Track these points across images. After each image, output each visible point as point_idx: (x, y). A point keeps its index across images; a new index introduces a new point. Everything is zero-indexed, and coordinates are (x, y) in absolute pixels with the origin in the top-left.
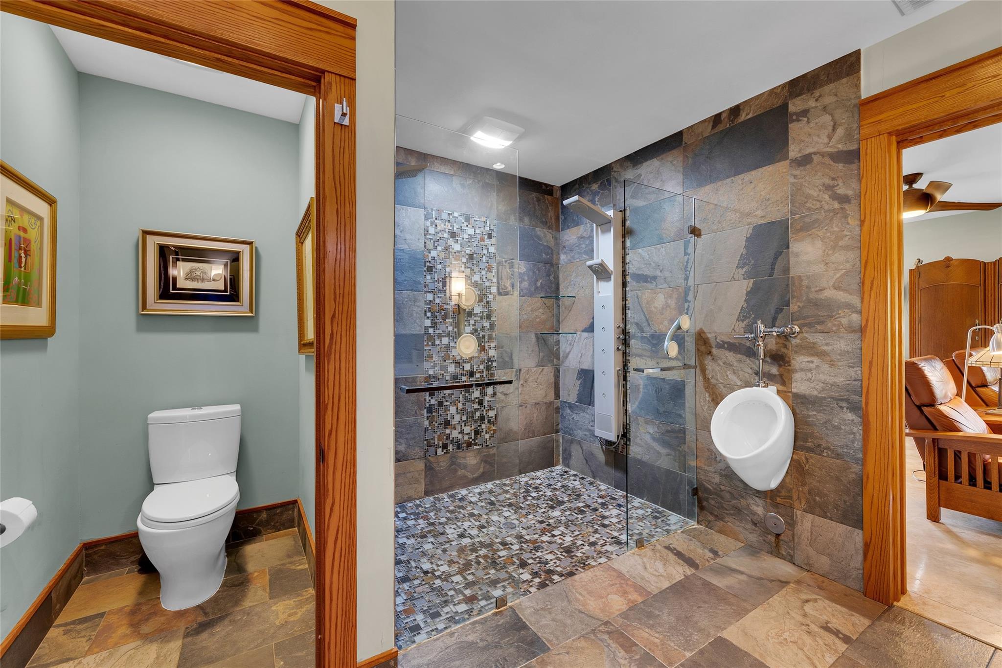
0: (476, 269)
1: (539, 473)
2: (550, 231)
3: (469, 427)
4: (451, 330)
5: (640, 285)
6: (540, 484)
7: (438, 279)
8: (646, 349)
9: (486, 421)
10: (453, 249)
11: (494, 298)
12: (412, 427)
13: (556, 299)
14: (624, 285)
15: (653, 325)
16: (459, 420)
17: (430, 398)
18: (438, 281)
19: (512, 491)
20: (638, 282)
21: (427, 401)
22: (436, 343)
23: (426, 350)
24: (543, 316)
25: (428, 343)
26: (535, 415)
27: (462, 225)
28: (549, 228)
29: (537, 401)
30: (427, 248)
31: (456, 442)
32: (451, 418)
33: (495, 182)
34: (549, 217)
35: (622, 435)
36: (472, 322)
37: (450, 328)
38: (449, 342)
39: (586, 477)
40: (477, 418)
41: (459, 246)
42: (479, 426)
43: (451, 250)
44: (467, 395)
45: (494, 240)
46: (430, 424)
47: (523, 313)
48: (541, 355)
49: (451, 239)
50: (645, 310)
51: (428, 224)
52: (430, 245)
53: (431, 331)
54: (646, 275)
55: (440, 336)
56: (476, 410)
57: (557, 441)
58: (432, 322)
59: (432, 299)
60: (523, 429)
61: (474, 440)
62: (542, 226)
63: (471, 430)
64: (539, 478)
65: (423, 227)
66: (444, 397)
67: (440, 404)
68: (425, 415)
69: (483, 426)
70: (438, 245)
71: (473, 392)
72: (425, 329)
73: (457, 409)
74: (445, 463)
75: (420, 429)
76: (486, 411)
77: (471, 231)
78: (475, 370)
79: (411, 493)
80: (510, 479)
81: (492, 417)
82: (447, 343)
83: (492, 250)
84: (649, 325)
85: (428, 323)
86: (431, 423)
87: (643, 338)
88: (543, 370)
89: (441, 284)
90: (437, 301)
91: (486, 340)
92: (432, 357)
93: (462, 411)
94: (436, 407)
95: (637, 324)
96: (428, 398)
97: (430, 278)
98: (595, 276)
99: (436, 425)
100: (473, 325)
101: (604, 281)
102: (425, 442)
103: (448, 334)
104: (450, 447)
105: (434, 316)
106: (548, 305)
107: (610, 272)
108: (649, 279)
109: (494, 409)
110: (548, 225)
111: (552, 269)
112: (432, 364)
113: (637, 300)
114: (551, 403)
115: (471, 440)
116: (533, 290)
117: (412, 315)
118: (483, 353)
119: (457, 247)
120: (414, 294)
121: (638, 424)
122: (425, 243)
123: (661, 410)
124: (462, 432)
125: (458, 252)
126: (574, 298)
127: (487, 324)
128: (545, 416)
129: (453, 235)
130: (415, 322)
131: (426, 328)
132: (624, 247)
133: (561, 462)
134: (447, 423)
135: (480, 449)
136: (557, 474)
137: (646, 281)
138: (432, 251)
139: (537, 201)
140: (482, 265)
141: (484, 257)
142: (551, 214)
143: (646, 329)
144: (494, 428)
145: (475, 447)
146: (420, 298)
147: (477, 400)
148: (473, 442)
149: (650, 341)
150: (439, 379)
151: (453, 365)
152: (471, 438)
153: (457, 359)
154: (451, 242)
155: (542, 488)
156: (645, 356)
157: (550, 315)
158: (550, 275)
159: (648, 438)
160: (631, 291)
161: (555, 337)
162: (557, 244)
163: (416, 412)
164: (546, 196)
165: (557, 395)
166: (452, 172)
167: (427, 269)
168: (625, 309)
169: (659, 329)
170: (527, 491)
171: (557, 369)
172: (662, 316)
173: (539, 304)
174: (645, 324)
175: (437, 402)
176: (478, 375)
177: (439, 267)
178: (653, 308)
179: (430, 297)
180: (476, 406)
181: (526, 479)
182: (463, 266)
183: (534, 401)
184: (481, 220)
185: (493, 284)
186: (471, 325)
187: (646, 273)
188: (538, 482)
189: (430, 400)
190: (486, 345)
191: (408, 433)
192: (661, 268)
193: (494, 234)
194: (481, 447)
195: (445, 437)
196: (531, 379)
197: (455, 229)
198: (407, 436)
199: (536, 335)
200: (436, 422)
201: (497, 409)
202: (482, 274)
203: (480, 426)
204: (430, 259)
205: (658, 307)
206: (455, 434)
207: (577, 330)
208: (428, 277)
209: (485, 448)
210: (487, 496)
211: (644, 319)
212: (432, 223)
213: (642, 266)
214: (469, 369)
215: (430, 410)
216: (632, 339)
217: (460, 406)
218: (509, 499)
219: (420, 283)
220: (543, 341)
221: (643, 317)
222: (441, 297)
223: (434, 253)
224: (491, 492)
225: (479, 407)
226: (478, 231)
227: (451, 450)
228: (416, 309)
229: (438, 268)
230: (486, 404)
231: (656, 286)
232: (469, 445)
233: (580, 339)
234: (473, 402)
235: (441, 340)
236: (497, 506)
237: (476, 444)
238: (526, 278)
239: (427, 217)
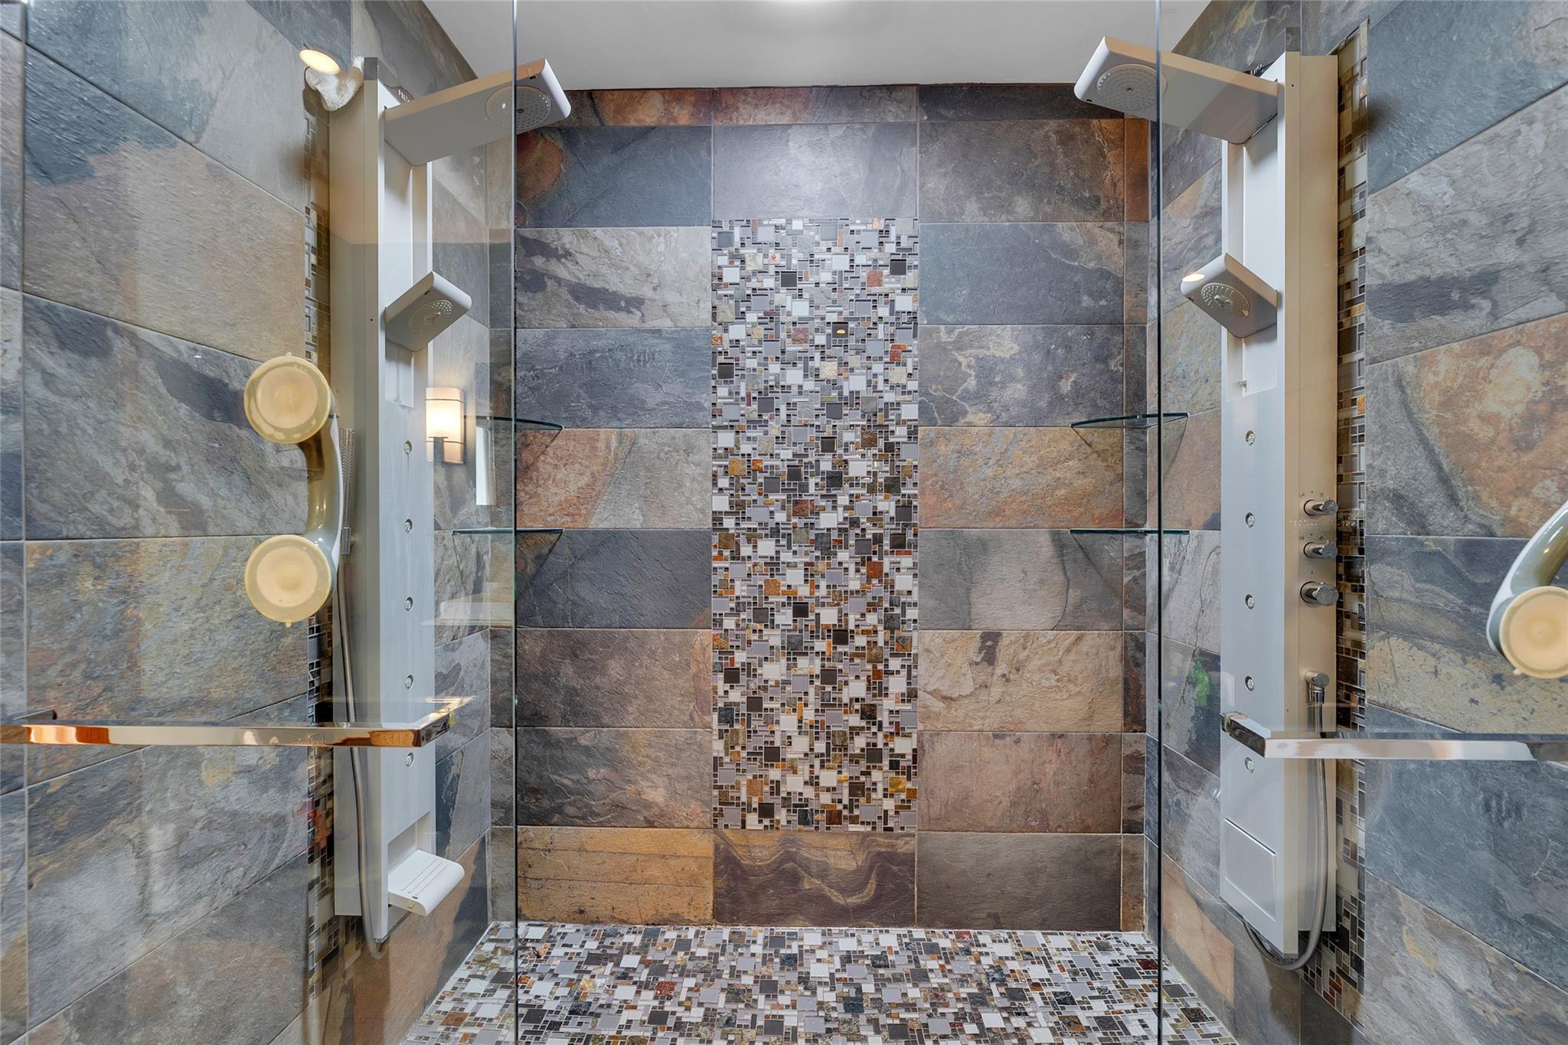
0: (854, 360)
1: (1059, 941)
2: (1109, 224)
3: (835, 773)
4: (784, 520)
5: (1410, 329)
6: (1036, 986)
7: (748, 395)
8: (1434, 609)
9: (886, 763)
10: (789, 314)
11: (912, 434)
12: (681, 750)
13: (1133, 428)
14: (1346, 341)
15: (1476, 498)
16: (807, 750)
17: (727, 687)
18: (749, 399)
19: (936, 980)
20: (1403, 316)
21: (721, 693)
22: (742, 554)
23: (715, 569)
24: (1080, 482)
25: (721, 553)
26: (1050, 769)
27: (815, 250)
28: (1106, 215)
29: (1058, 728)
30: (719, 319)
31: (795, 806)
32: (783, 743)
33: (918, 117)
34: (1107, 181)
35: (1324, 936)
36: (843, 500)
37: (781, 517)
38: (778, 552)
39: (1208, 1012)
40: (858, 751)
41: (807, 304)
42: (863, 773)
43: (782, 318)
44: (829, 688)
45: (911, 278)
46: (726, 749)
47: (1008, 473)
48: (1074, 595)
49: (783, 290)
50: (1432, 433)
51: (723, 260)
52: (727, 312)
53: (729, 523)
54: (1441, 279)
55: (752, 537)
56: (855, 731)
57: (1134, 857)
58: (730, 502)
59: (731, 444)
60: (1006, 803)
61: (850, 807)
62: (1082, 213)
63: (839, 782)
64: (1046, 961)
65: (708, 271)
66: (765, 689)
67: (755, 704)
68: (715, 725)
69: (876, 776)
70: (749, 308)
71: (846, 683)
72: (714, 519)
73: (800, 721)
74: (766, 853)
75: (702, 758)
76: (886, 736)
77: (841, 263)
78: (851, 626)
79: (679, 905)
80: (959, 936)
81: (903, 756)
82: (774, 554)
83: (905, 303)
84: (1453, 499)
85: (721, 503)
86: (729, 747)
87: (1422, 559)
88: (1079, 639)
89: (755, 406)
90: (746, 448)
91: (887, 548)
92: (732, 587)
93: (815, 730)
94: (743, 710)
95: (1398, 499)
96: (722, 686)
97: (726, 394)
98: (1224, 331)
99: (744, 754)
100: (846, 508)
101: (1260, 341)
102: (716, 793)
103: (775, 532)
104: (781, 815)
105: (737, 487)
106: (1100, 447)
107: (1273, 301)
108: (1455, 296)
109: (909, 736)
110: (1103, 206)
111: (1117, 339)
112: (733, 605)
113: (1395, 395)
114: (1108, 741)
115: (840, 807)
116: (1043, 404)
117: (680, 485)
118: (875, 581)
119: (799, 309)
120: (685, 436)
121: (1399, 920)
122: (714, 307)
123: (1517, 904)
124: (813, 782)
125: (804, 320)
126: (1183, 420)
127: (887, 506)
128: (1087, 776)
129: (789, 279)
130: (689, 501)
131: (717, 518)
132: (1344, 193)
133: (1146, 923)
134: (772, 755)
135: (866, 835)
136: (1115, 964)
137: (1442, 305)
138: (731, 327)
139: (1062, 143)
140: (874, 348)
141: (881, 326)
142: (1115, 171)
143: (1442, 518)
144: (909, 785)
145: (853, 828)
146: (702, 442)
147: (857, 706)
148: (845, 813)
149: (1458, 573)
150: (749, 642)
151: (790, 611)
152: (840, 801)
153: (800, 594)
154: (784, 297)
155: (1036, 1006)
156: (1433, 638)
157: (1110, 476)
158: (1110, 356)
159: (1440, 997)
160: (1374, 361)
161: (1128, 543)
162: (1137, 261)
163: (692, 718)
164: (1095, 122)
165: (1134, 718)
166: (785, 120)
167: (719, 371)
168: (1345, 436)
169: (1506, 521)
170: (980, 999)
171: (1135, 639)
172: (1527, 458)
173: (1065, 446)
174: (1432, 498)
175: (744, 699)
176: (861, 641)
177: (751, 363)
178: (1474, 425)
179: (726, 439)
180: (855, 720)
181: (1006, 950)
182: (817, 356)
183: (1047, 728)
184: (869, 227)
185: (907, 397)
186: (840, 510)
187: (1439, 272)
188: (1038, 972)
189: (726, 692)
190: (886, 561)
191: (673, 765)
192: (1525, 222)
193: (910, 260)
194: (869, 829)
195: (767, 789)
196: (1036, 663)
197: (794, 262)
198: (670, 771)
199: (1057, 539)
200: (743, 748)
201: (920, 735)
202: (874, 371)
203: (867, 774)
204: (726, 345)
205: (1506, 413)
206: (794, 784)
207: (1189, 523)
208: (723, 391)
209: (880, 835)
210: (858, 971)
211: (1428, 474)
212: (733, 257)
213: (1423, 243)
214: (836, 622)
215: (727, 715)
216: (1372, 562)
217: (809, 715)
218: (911, 1007)
219: (700, 407)
220: (1080, 555)
221: (1423, 465)
222: (755, 439)
223: (737, 331)
224: (879, 962)
225: (863, 724)
226: (861, 259)
227: (784, 822)
228: (691, 470)
229: (747, 366)
230: (884, 717)
231: (1494, 315)
232: (834, 818)
233: (1198, 550)
234: (847, 708)
235: (755, 547)
236: (862, 1019)
237: (854, 820)
238: (1020, 372)
239: (723, 241)
